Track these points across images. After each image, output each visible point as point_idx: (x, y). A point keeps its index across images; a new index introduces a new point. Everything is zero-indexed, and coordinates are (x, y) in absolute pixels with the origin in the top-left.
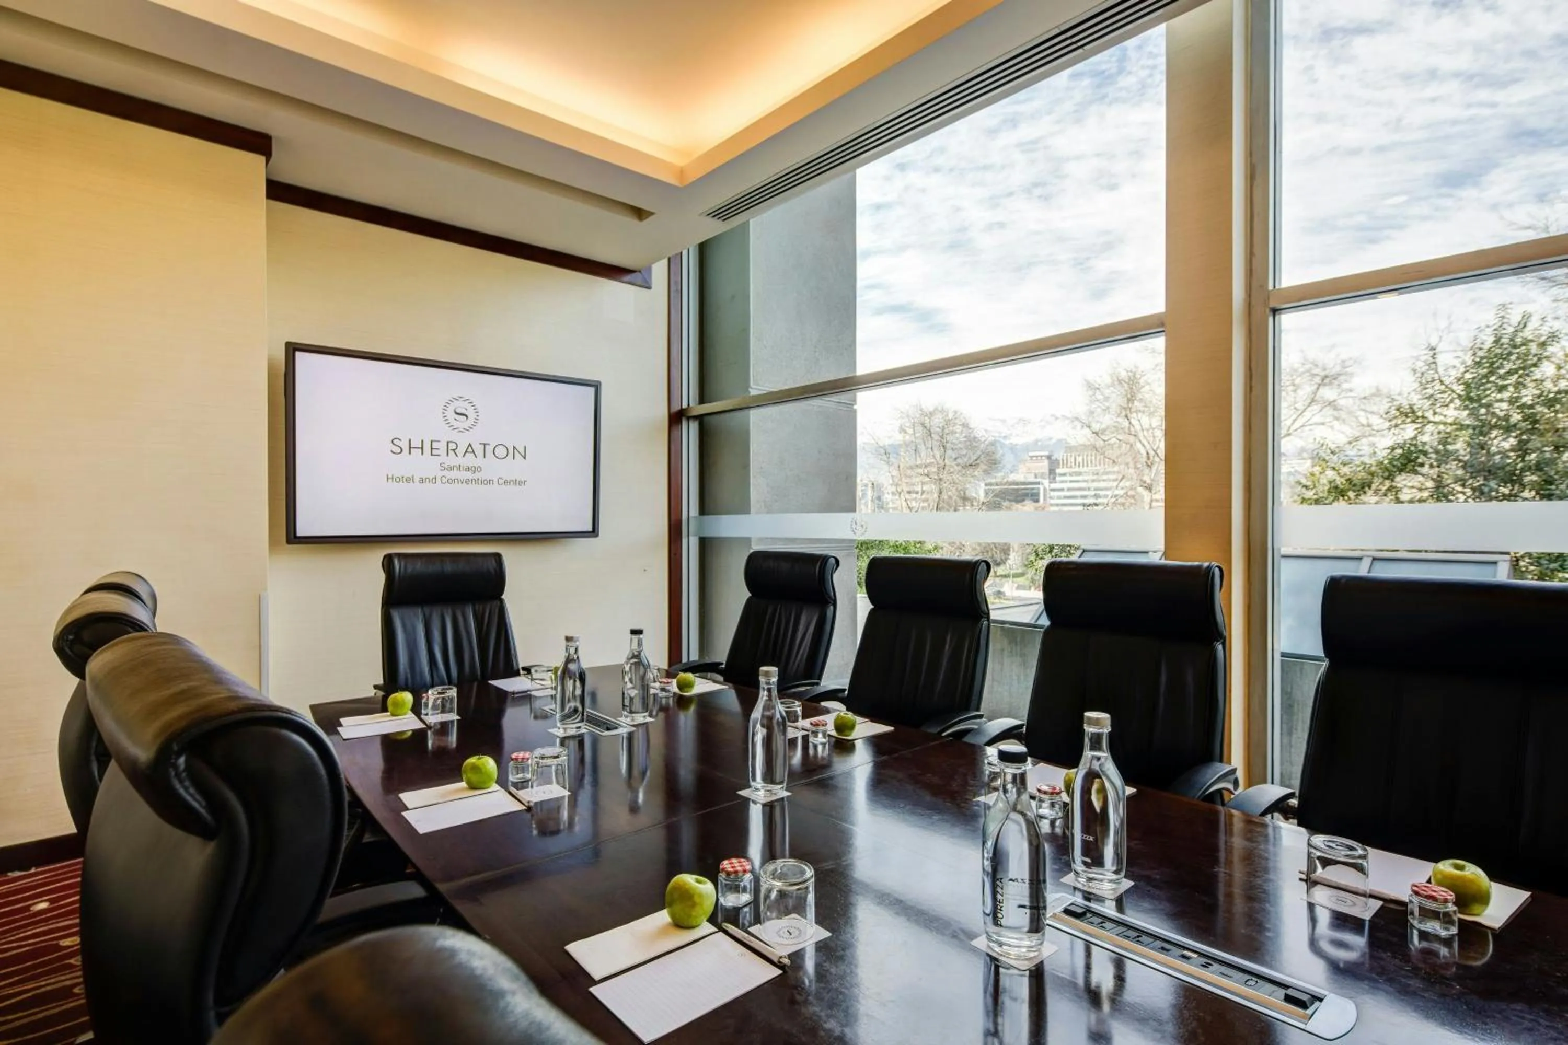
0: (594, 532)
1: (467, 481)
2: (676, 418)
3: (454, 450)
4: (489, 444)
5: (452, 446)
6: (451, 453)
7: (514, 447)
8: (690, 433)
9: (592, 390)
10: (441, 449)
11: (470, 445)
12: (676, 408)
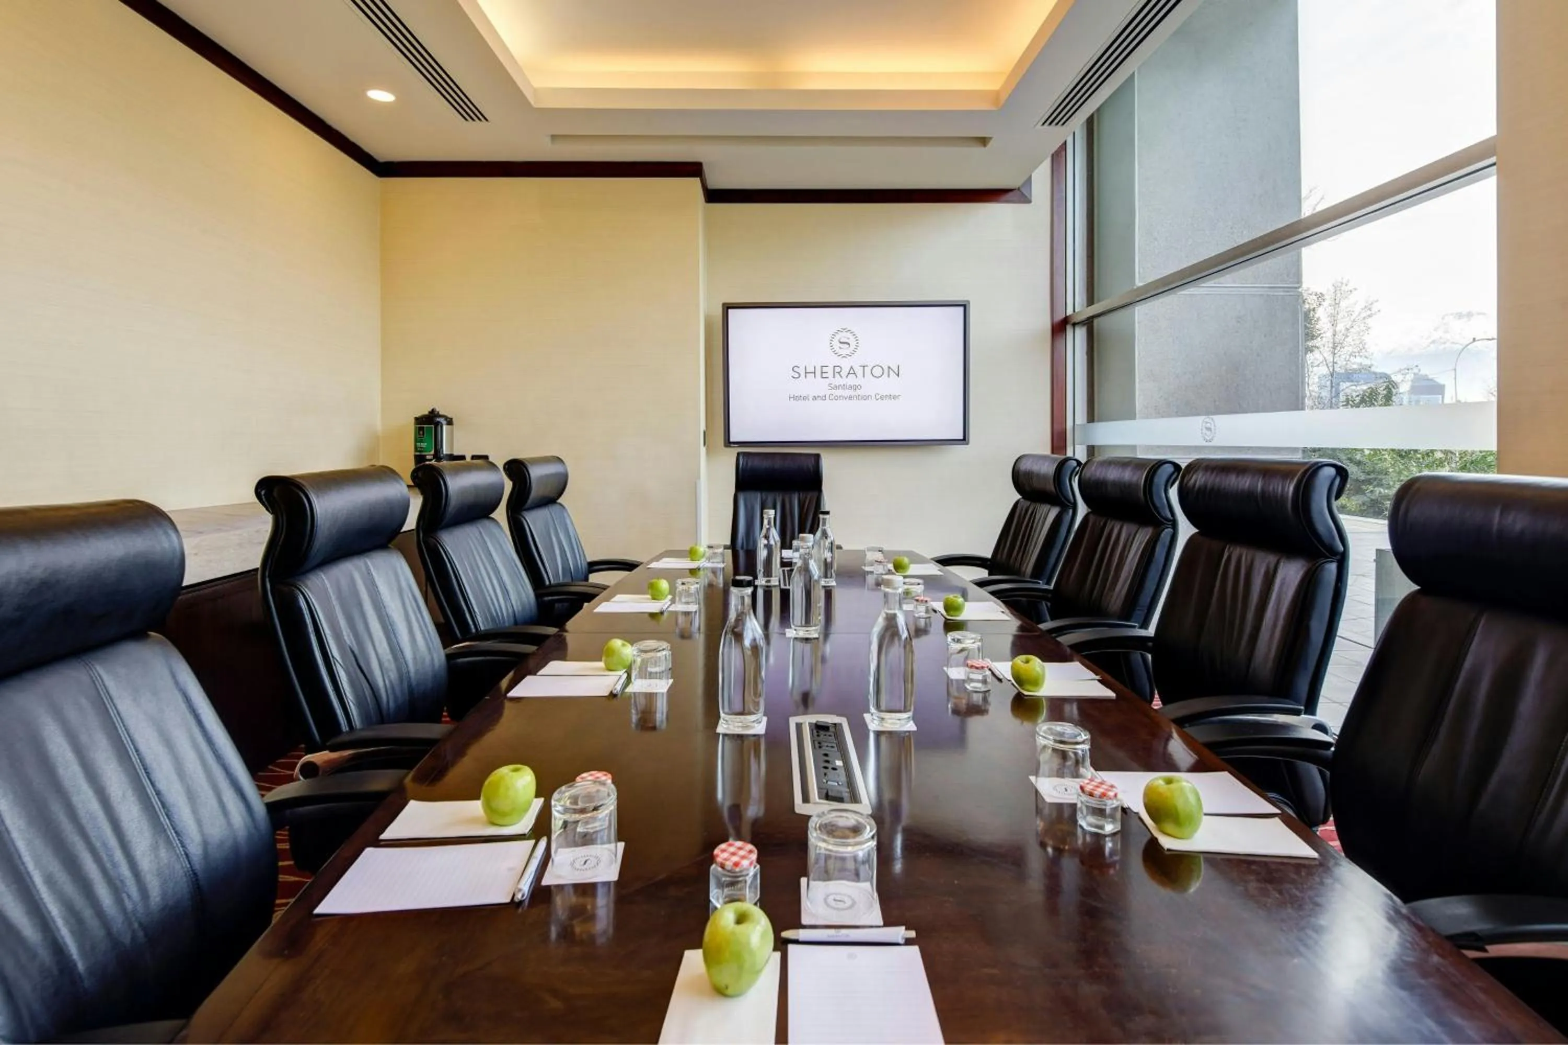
0: (965, 440)
1: (850, 398)
2: (1060, 328)
3: (839, 373)
4: (867, 366)
5: (838, 369)
6: (837, 375)
7: (889, 368)
8: (1077, 339)
9: (962, 309)
10: (829, 373)
11: (852, 368)
12: (1060, 316)
